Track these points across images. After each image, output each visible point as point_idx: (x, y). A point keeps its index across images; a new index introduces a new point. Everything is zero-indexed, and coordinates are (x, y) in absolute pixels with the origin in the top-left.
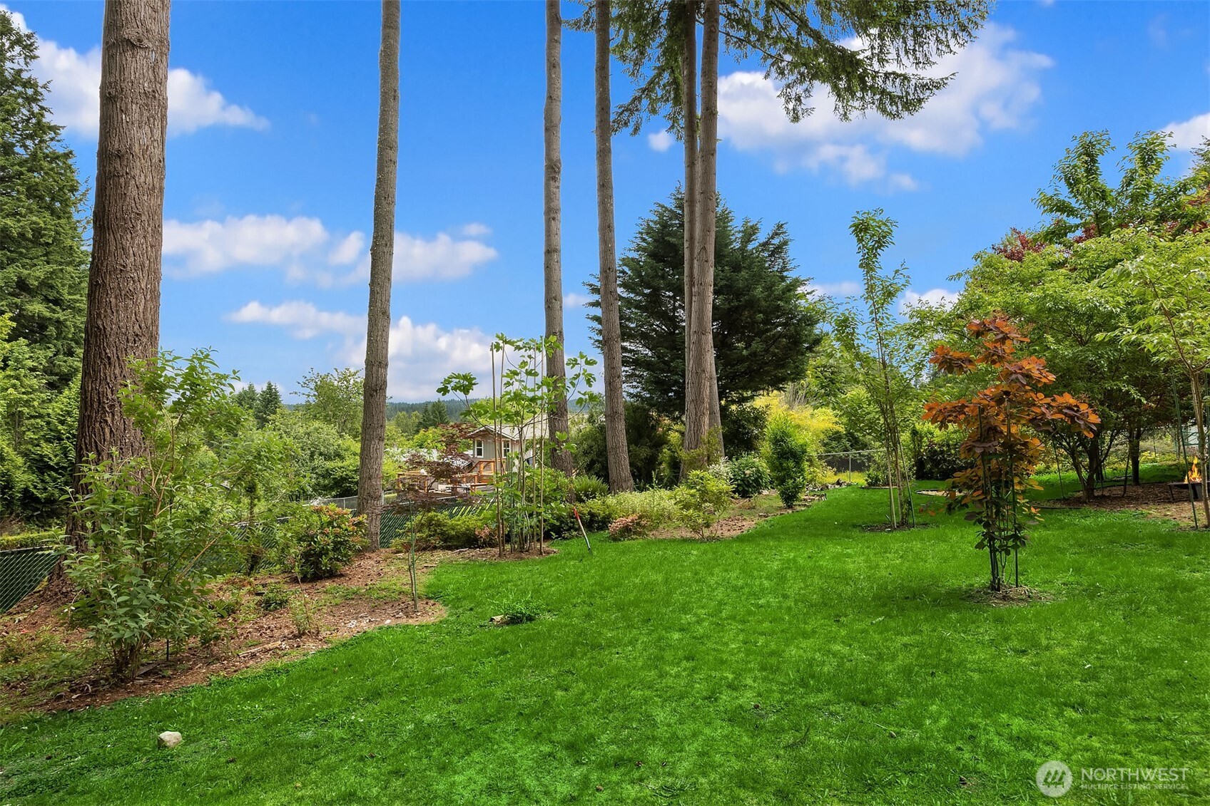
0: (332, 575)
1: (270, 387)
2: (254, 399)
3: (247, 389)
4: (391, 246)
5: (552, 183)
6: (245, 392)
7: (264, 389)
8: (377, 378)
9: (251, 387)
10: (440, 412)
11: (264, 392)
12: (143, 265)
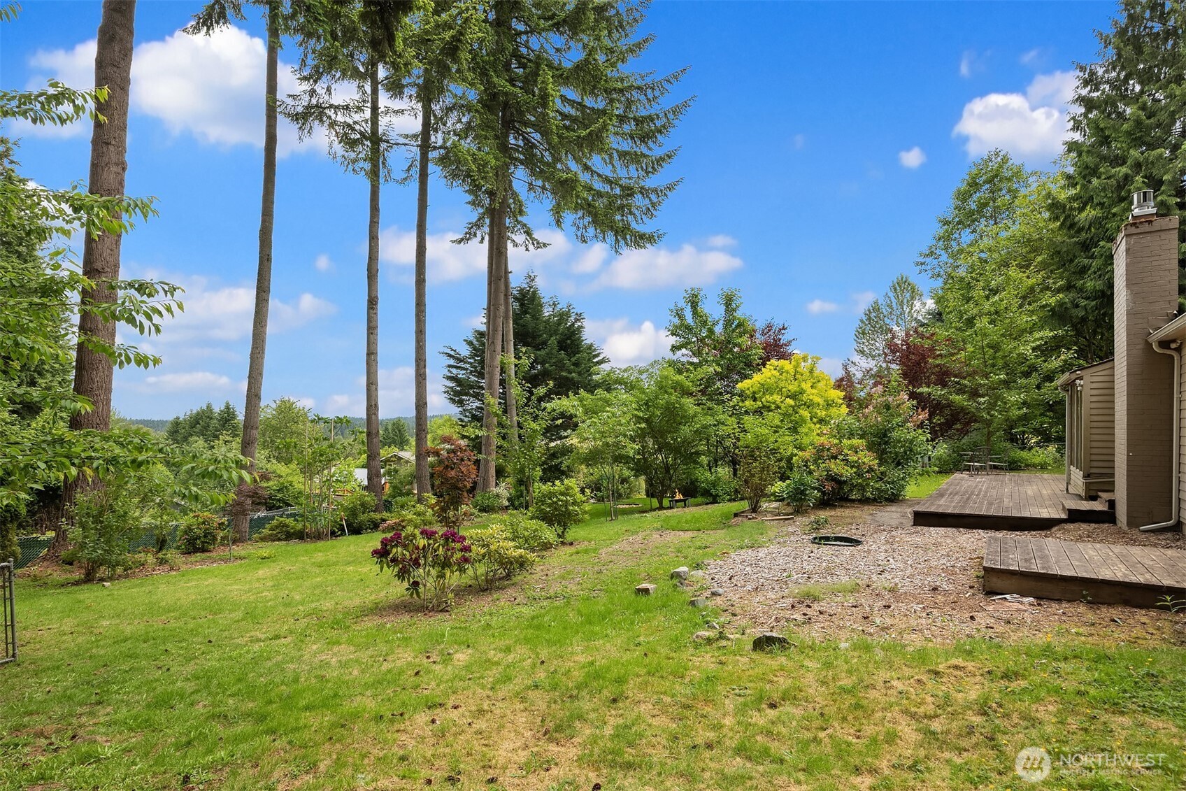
0: (204, 550)
1: (228, 407)
2: (211, 418)
3: (205, 408)
4: (263, 353)
5: (371, 311)
6: (203, 412)
7: (222, 409)
8: (250, 436)
9: (209, 406)
10: (399, 431)
11: (222, 411)
12: (102, 387)
